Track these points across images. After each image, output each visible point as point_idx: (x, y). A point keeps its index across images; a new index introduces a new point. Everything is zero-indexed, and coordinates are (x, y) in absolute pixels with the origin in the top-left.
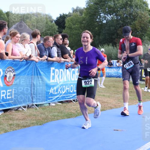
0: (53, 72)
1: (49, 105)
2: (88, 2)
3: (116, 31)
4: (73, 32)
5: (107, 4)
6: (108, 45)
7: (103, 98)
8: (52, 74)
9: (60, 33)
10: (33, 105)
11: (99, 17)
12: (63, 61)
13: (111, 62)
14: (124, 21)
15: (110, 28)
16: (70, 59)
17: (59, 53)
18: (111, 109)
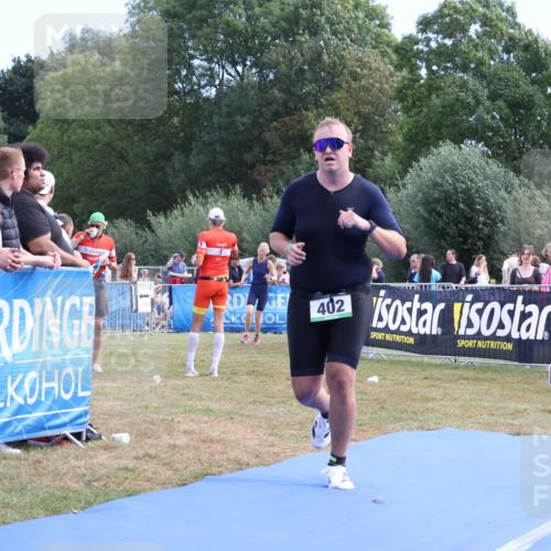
2: (139, 5)
3: (261, 133)
4: (73, 137)
5: (220, 14)
6: (227, 194)
7: (206, 423)
9: (15, 139)
11: (184, 73)
12: (26, 264)
13: (239, 268)
14: (290, 92)
15: (234, 121)
16: (59, 252)
17: (8, 228)
18: (241, 469)
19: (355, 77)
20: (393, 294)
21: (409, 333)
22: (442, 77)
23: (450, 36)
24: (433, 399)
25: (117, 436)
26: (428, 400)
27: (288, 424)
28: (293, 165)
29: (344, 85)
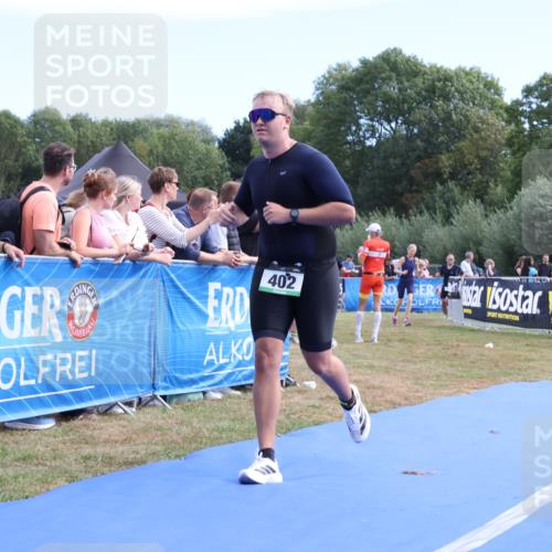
0: (215, 297)
1: (205, 398)
5: (379, 87)
6: (384, 214)
8: (212, 302)
10: (155, 397)
11: (354, 128)
12: (244, 262)
17: (232, 237)
19: (477, 130)
20: (504, 285)
21: (516, 313)
22: (540, 129)
23: (546, 100)
24: (533, 360)
25: (307, 383)
26: (530, 360)
27: (428, 377)
28: (431, 193)
29: (468, 136)
